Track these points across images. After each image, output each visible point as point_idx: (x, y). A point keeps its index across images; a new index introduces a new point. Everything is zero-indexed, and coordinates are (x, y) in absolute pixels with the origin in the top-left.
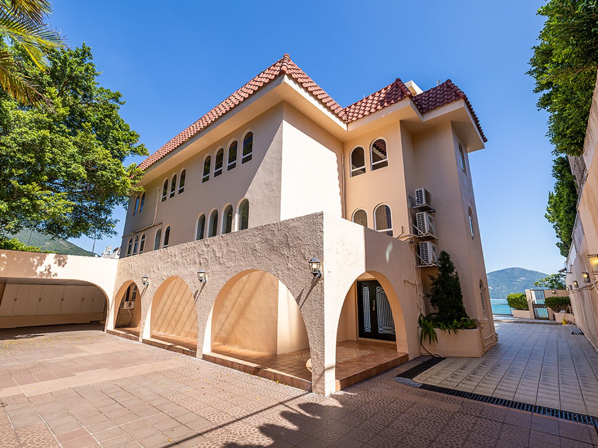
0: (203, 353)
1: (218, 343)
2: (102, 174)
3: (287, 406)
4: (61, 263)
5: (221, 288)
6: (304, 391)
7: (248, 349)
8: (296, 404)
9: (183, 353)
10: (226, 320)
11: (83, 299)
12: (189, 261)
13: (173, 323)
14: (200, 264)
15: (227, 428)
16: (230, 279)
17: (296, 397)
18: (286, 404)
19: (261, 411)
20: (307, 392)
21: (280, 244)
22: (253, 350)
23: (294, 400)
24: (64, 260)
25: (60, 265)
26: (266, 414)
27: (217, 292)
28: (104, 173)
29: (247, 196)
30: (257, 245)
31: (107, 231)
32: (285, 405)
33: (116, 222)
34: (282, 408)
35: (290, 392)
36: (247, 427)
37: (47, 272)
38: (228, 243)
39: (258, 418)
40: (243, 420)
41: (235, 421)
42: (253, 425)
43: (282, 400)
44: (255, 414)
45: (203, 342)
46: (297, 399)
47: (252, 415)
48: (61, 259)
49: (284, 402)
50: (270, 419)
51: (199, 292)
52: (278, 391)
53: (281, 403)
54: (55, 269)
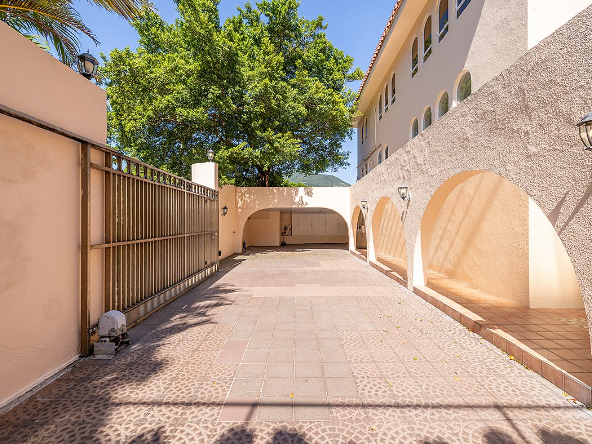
0: (414, 285)
1: (442, 275)
2: (320, 108)
3: (509, 420)
4: (309, 194)
5: (426, 205)
6: (570, 397)
7: (481, 290)
8: (536, 426)
9: (397, 281)
10: (450, 248)
11: (339, 224)
12: (394, 177)
13: (399, 247)
14: (404, 178)
15: (370, 415)
16: (435, 192)
17: (543, 407)
18: (510, 415)
19: (448, 407)
20: (578, 403)
21: (509, 113)
22: (489, 292)
23: (534, 413)
24: (311, 192)
25: (309, 195)
26: (455, 419)
27: (422, 211)
28: (322, 106)
29: (468, 66)
30: (467, 130)
31: (342, 164)
32: (504, 414)
33: (348, 154)
34: (496, 421)
35: (533, 388)
36: (403, 430)
37: (301, 202)
38: (429, 142)
39: (433, 420)
40: (406, 410)
41: (390, 406)
42: (417, 432)
43: (503, 401)
44: (434, 407)
45: (413, 272)
46: (543, 412)
47: (426, 406)
48: (309, 191)
49: (506, 407)
50: (457, 434)
51: (405, 213)
52: (503, 377)
53: (498, 407)
54: (306, 199)
